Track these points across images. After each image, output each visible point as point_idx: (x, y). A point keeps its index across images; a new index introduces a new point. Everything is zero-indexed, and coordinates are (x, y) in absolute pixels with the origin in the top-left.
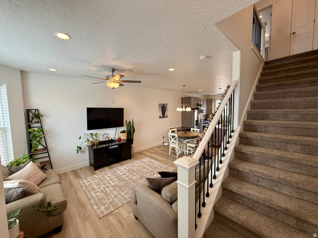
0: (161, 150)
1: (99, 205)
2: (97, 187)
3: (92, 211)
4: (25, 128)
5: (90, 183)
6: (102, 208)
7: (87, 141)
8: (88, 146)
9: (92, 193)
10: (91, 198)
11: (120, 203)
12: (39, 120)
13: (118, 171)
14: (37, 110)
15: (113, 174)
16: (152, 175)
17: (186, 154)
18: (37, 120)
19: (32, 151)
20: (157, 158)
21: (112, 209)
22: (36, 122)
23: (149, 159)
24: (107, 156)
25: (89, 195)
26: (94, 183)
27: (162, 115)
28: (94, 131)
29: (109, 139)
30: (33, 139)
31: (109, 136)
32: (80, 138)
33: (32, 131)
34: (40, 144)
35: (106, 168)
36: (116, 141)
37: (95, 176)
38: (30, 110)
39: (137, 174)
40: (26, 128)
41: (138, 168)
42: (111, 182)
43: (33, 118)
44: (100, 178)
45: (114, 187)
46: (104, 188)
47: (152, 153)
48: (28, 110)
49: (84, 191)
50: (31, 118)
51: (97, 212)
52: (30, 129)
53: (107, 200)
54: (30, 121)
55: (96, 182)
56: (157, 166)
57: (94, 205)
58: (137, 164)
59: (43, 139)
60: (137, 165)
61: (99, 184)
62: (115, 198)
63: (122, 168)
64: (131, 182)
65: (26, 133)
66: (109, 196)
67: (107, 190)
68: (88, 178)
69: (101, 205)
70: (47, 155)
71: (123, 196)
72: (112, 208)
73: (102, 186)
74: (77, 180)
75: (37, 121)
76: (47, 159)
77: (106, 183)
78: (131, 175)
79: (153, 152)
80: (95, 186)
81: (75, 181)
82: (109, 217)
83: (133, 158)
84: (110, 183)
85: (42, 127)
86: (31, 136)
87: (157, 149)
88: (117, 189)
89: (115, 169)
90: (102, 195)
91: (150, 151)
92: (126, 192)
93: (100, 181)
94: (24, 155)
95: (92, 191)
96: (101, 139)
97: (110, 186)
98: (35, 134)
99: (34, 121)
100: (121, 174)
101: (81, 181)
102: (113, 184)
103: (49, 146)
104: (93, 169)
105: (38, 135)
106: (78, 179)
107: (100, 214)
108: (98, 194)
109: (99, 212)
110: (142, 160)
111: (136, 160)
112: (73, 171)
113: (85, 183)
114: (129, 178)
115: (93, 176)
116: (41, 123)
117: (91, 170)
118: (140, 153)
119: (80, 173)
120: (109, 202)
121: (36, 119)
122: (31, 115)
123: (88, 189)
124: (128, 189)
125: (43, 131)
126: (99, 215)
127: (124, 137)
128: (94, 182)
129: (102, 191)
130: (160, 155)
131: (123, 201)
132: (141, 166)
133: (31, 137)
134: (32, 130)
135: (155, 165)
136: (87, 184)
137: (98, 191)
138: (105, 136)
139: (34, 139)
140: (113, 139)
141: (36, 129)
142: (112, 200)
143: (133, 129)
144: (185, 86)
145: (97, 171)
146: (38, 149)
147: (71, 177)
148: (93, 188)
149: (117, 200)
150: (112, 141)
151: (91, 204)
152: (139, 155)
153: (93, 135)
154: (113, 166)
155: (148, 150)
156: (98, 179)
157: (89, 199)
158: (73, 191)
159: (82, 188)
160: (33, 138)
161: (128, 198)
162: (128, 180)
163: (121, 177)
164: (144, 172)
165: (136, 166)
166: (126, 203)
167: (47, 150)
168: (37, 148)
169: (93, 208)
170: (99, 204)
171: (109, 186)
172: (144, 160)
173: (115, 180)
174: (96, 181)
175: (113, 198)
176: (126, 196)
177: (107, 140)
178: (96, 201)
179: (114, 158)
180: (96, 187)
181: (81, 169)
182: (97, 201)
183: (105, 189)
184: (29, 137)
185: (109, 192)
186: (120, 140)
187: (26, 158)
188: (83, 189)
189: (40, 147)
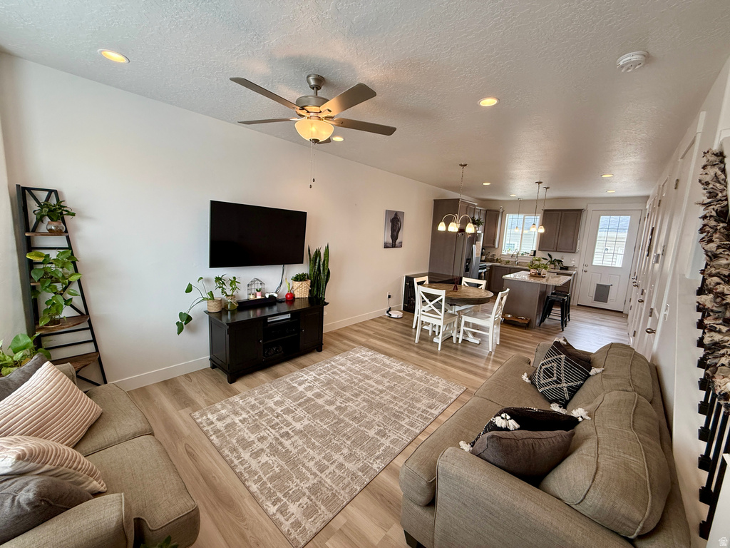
0: (389, 329)
1: (279, 500)
2: (253, 437)
3: (265, 523)
4: (15, 248)
5: (228, 421)
6: (293, 508)
7: (207, 299)
8: (208, 313)
9: (246, 455)
10: (246, 475)
11: (342, 492)
12: (62, 225)
13: (300, 384)
14: (56, 192)
15: (287, 395)
16: (395, 398)
17: (458, 341)
18: (55, 224)
19: (42, 324)
20: (388, 351)
21: (324, 512)
22: (51, 233)
23: (370, 353)
24: (263, 341)
25: (236, 462)
26: (240, 421)
27: (391, 241)
28: (227, 273)
29: (263, 295)
30: (42, 285)
31: (266, 286)
32: (189, 290)
33: (41, 260)
34: (68, 302)
35: (261, 376)
36: (281, 302)
37: (236, 398)
38: (30, 189)
39: (356, 395)
40: (18, 250)
41: (350, 376)
42: (289, 418)
43: (40, 220)
44: (253, 407)
45: (306, 436)
46: (277, 439)
47: (369, 335)
48: (24, 189)
49: (219, 450)
50: (33, 219)
51: (281, 524)
52: (31, 253)
53: (298, 481)
54: (32, 226)
55: (244, 419)
56: (398, 374)
57: (263, 498)
58: (341, 365)
59: (75, 287)
60: (343, 368)
61: (257, 426)
62: (321, 473)
63: (307, 377)
64: (347, 419)
65: (17, 265)
66: (300, 466)
67: (289, 447)
68: (218, 406)
69: (285, 500)
70: (86, 335)
71: (341, 466)
72: (323, 507)
73: (267, 431)
74: (184, 413)
75: (56, 227)
76: (89, 348)
77: (278, 424)
78: (339, 399)
79: (371, 333)
80: (247, 431)
81: (181, 416)
82: (327, 543)
83: (326, 348)
84: (288, 424)
85: (70, 248)
86: (35, 274)
87: (377, 326)
88: (317, 444)
89: (288, 380)
90: (279, 465)
91: (361, 329)
92: (345, 451)
93: (257, 418)
94: (16, 339)
95: (244, 449)
96: (244, 294)
97: (293, 434)
98: (48, 271)
99: (43, 228)
100: (309, 394)
101: (197, 414)
102: (298, 426)
103: (95, 311)
104: (225, 378)
105: (60, 275)
106: (189, 410)
107: (292, 531)
108: (264, 459)
109: (288, 523)
110: (352, 354)
111: (336, 354)
112: (166, 382)
113: (212, 423)
114: (339, 408)
115: (231, 399)
116: (68, 238)
117: (220, 382)
118: (338, 334)
119: (192, 391)
120: (309, 488)
121: (52, 220)
122: (33, 206)
123: (229, 443)
124: (349, 442)
125: (74, 263)
126: (292, 537)
127: (302, 291)
128: (241, 418)
129: (274, 451)
130: (393, 343)
131: (350, 483)
132: (357, 373)
133: (36, 278)
134: (41, 256)
135: (391, 371)
136: (220, 425)
137: (262, 450)
138: (253, 287)
139: (48, 287)
140: (276, 295)
141: (53, 255)
142: (315, 481)
143: (326, 271)
144: (465, 165)
145: (238, 385)
146: (62, 316)
147: (165, 402)
148: (244, 439)
149: (328, 481)
150: (272, 301)
151: (254, 496)
152: (338, 340)
153: (223, 283)
154: (280, 369)
155: (356, 328)
156: (248, 409)
157: (239, 476)
158: (181, 448)
159: (208, 438)
160: (45, 282)
161: (360, 474)
162: (336, 413)
163: (314, 405)
164: (372, 389)
165: (342, 372)
166: (359, 489)
167: (89, 322)
168: (58, 313)
169: (266, 511)
170: (280, 495)
171: (290, 432)
172: (358, 355)
173: (300, 412)
174: (245, 415)
175: (316, 475)
176: (351, 465)
177: (259, 297)
178: (265, 483)
179: (281, 348)
180: (250, 434)
181: (187, 376)
182: (269, 485)
183: (281, 443)
184: (31, 277)
185: (294, 451)
186: (291, 299)
187: (24, 348)
188: (213, 444)
189: (67, 312)
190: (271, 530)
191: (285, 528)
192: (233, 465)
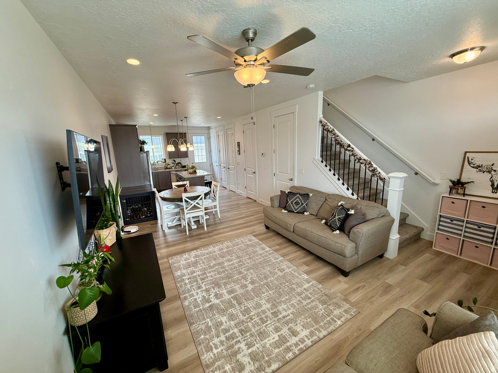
2: (275, 336)
3: (348, 326)
5: (246, 359)
6: (336, 313)
25: (301, 346)
42: (255, 311)
46: (279, 320)
49: (287, 362)
51: (346, 318)
53: (318, 309)
57: (332, 327)
62: (311, 298)
66: (306, 307)
67: (288, 313)
69: (332, 316)
73: (269, 326)
77: (261, 319)
84: (263, 312)
90: (305, 318)
95: (288, 341)
97: (275, 310)
102: (267, 306)
107: (350, 313)
108: (299, 327)
109: (346, 315)
120: (323, 305)
123: (279, 354)
126: (353, 314)
129: (292, 321)
137: (290, 329)
142: (317, 301)
148: (275, 343)
149: (316, 296)
151: (331, 333)
157: (315, 342)
161: (311, 283)
170: (328, 319)
173: (250, 304)
174: (242, 345)
175: (313, 301)
176: (305, 286)
178: (320, 326)
182: (322, 324)
183: (284, 317)
185: (293, 310)
190: (350, 324)
191: (349, 317)
192: (304, 348)
